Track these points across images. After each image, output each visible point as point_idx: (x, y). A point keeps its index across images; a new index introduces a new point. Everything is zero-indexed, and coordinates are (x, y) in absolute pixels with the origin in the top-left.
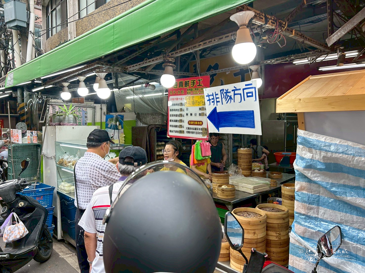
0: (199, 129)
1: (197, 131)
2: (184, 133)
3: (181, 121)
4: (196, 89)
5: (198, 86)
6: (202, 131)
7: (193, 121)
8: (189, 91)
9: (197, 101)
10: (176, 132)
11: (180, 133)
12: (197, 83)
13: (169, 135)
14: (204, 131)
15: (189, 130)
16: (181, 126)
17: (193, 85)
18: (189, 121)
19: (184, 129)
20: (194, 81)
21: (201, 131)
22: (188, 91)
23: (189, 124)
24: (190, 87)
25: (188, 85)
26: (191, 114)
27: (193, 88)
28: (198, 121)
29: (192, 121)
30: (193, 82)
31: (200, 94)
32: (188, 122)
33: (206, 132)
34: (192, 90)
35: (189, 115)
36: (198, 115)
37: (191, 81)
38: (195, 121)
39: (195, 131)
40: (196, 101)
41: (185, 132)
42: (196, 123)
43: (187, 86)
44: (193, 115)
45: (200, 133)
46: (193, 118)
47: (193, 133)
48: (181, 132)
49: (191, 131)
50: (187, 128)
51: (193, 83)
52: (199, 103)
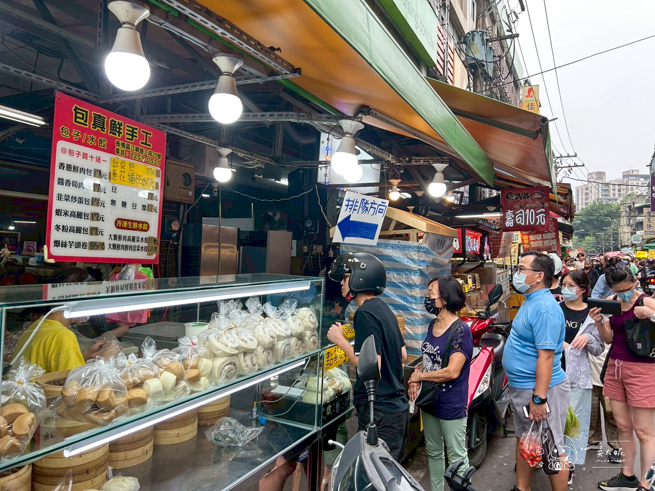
0: (140, 240)
1: (136, 244)
2: (103, 249)
3: (96, 217)
4: (137, 149)
5: (142, 143)
6: (146, 245)
7: (128, 221)
8: (121, 148)
9: (141, 178)
10: (78, 245)
11: (91, 249)
12: (141, 137)
13: (50, 256)
14: (152, 244)
15: (117, 242)
16: (95, 231)
17: (130, 137)
18: (119, 219)
19: (104, 239)
20: (133, 129)
21: (144, 244)
22: (117, 147)
23: (118, 227)
24: (123, 138)
25: (120, 133)
26: (124, 204)
27: (131, 143)
28: (139, 222)
29: (125, 220)
30: (131, 129)
31: (145, 162)
32: (116, 222)
33: (156, 246)
34: (128, 148)
35: (119, 204)
36: (139, 207)
37: (127, 126)
38: (132, 221)
39: (132, 244)
40: (138, 177)
41: (107, 246)
42: (135, 225)
43: (117, 134)
44: (129, 205)
45: (142, 248)
46: (128, 214)
47: (126, 248)
48: (94, 246)
49: (122, 243)
50: (113, 237)
51: (131, 133)
52: (144, 183)
